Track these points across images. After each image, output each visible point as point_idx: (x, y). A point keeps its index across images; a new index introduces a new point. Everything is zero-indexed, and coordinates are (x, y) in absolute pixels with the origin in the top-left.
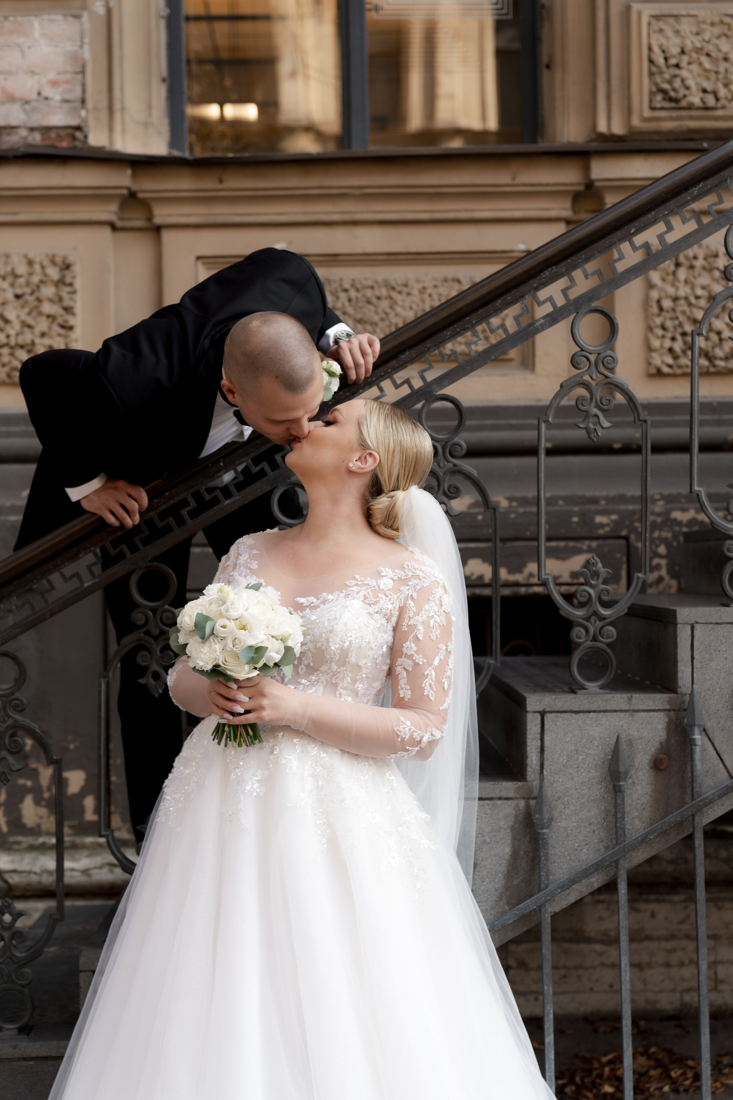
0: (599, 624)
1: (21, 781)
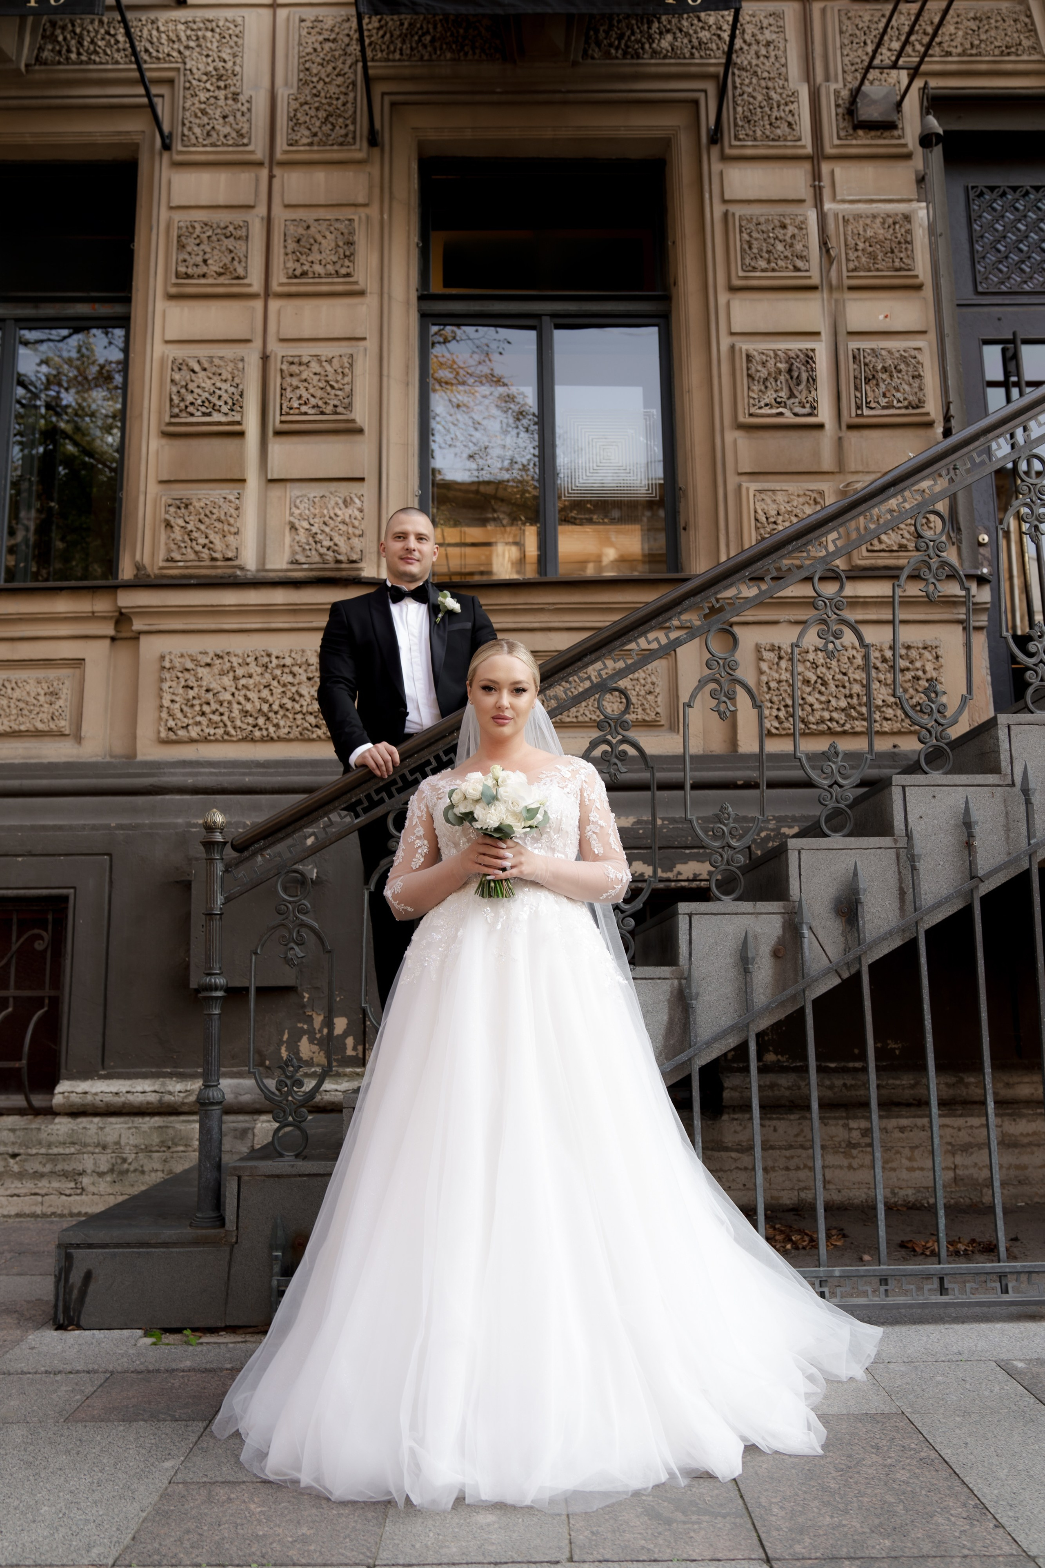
0: (730, 852)
1: (300, 1025)
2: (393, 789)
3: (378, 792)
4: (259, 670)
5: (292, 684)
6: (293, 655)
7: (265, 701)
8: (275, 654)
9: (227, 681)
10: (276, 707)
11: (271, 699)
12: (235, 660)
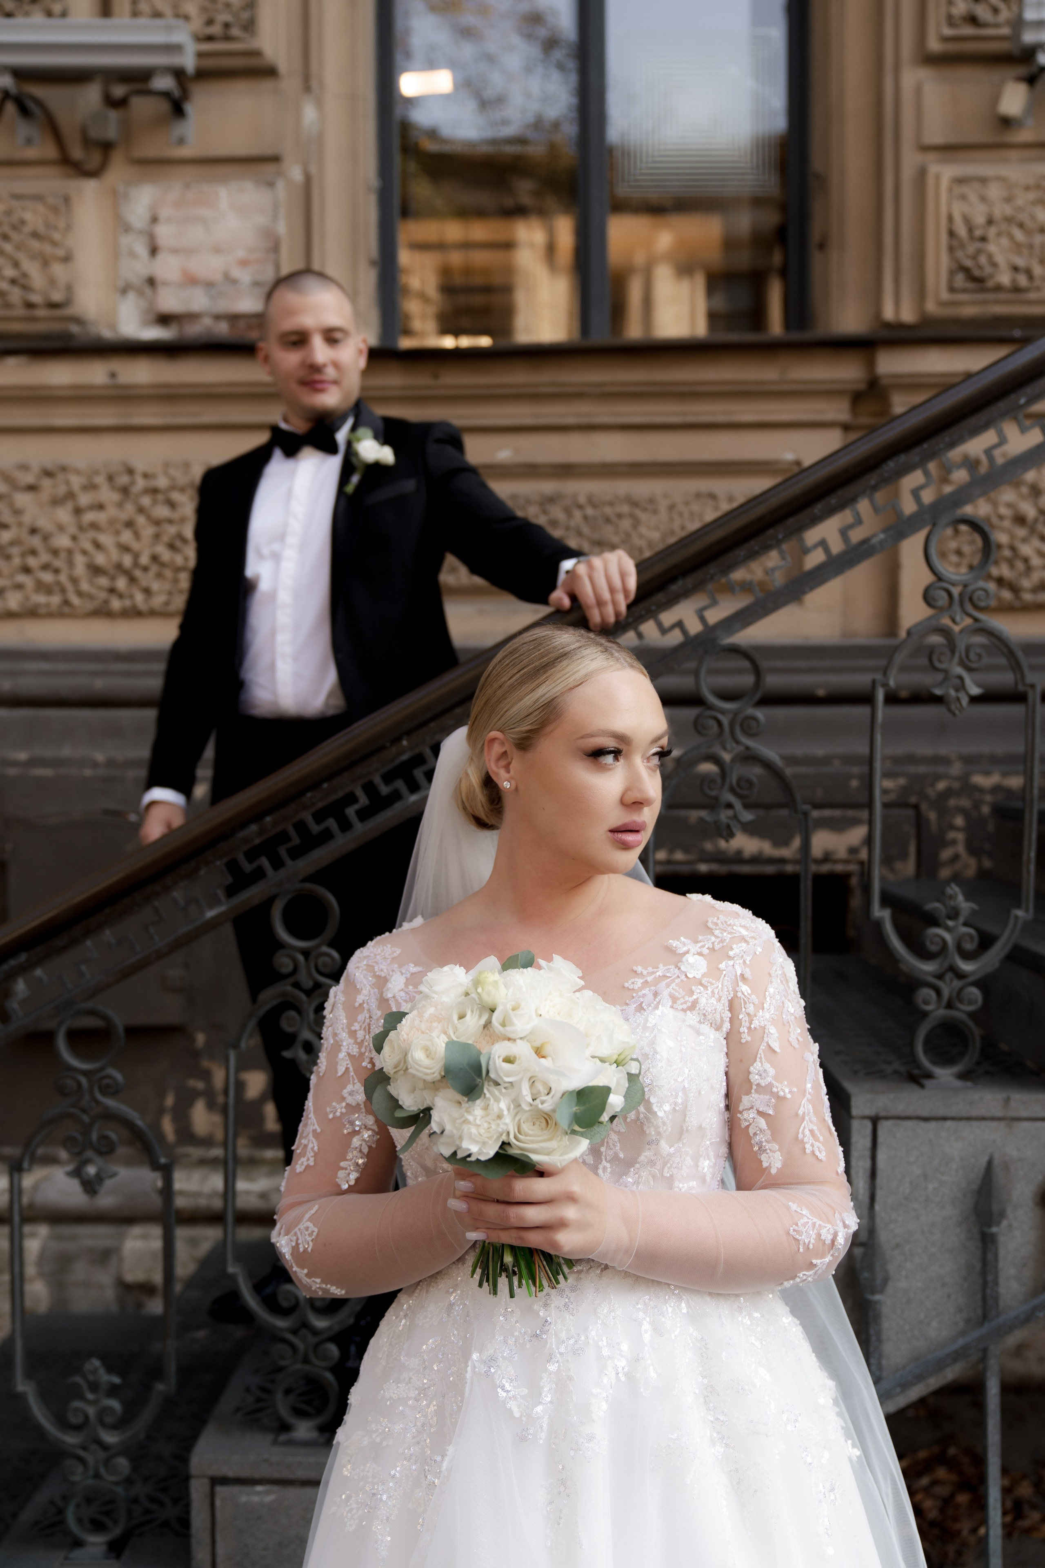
0: (957, 984)
1: (192, 1083)
2: (282, 851)
3: (251, 855)
4: (115, 497)
5: (170, 521)
6: (172, 471)
7: (126, 549)
8: (140, 466)
9: (64, 515)
10: (144, 560)
11: (135, 546)
12: (76, 481)
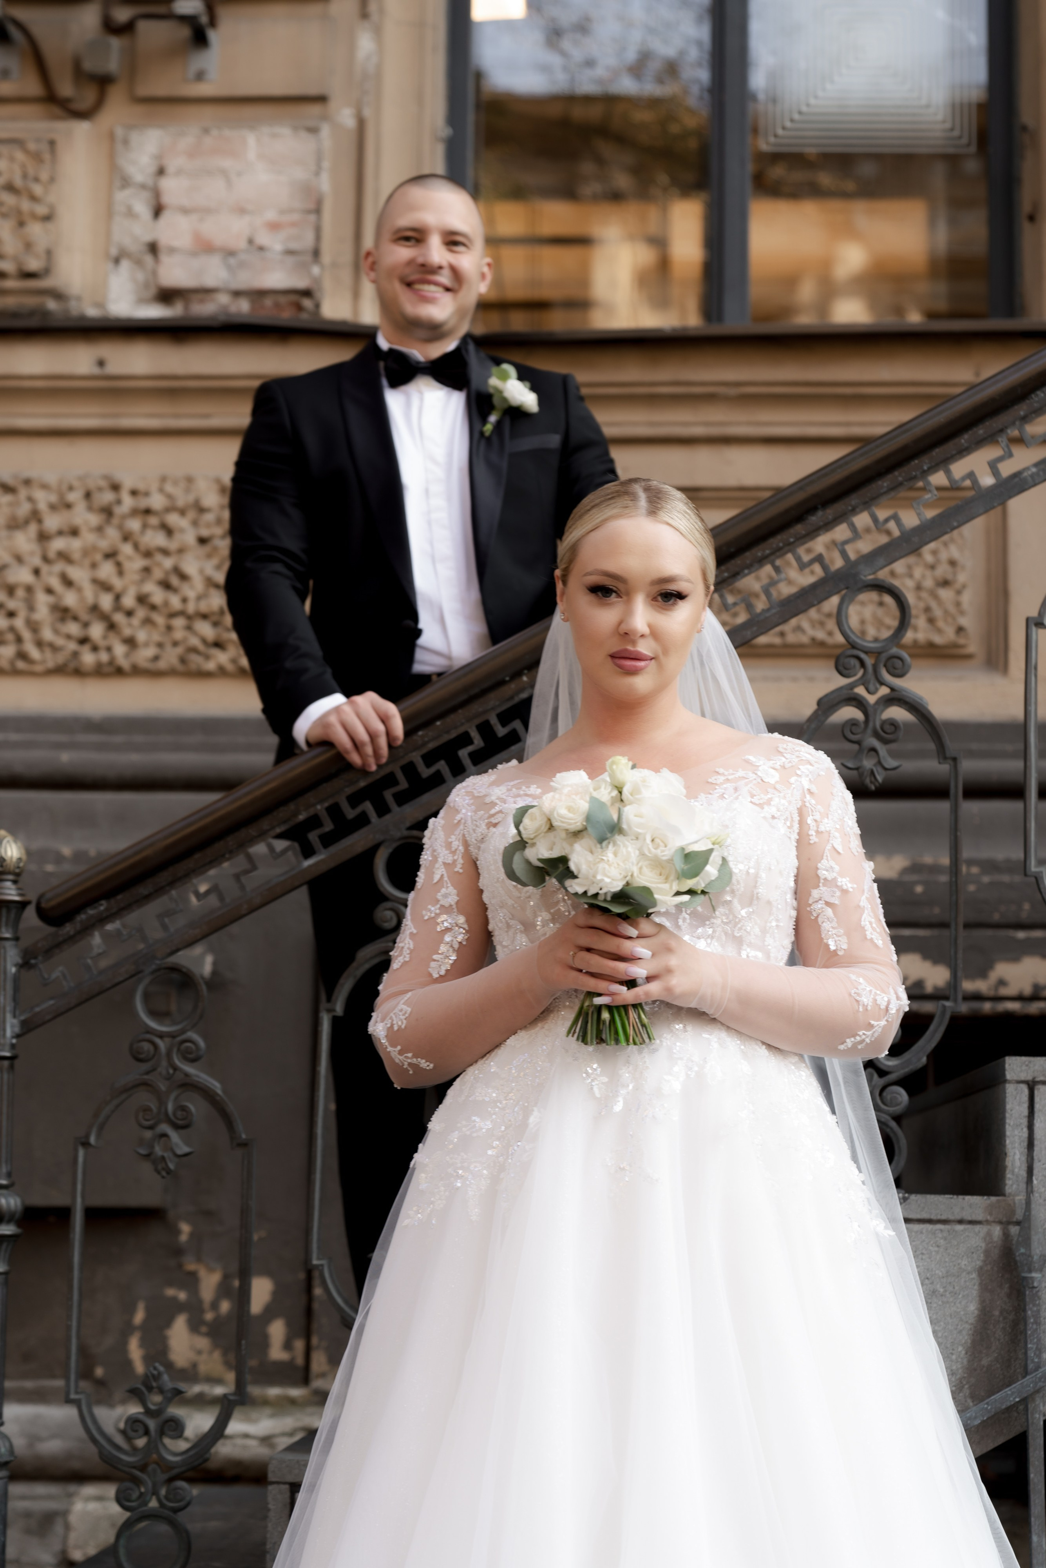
1: (170, 1292)
2: (388, 795)
3: (355, 800)
4: (94, 519)
5: (165, 552)
6: (169, 488)
7: (104, 586)
8: (128, 483)
9: (24, 541)
10: (129, 601)
11: (117, 583)
12: (43, 499)
